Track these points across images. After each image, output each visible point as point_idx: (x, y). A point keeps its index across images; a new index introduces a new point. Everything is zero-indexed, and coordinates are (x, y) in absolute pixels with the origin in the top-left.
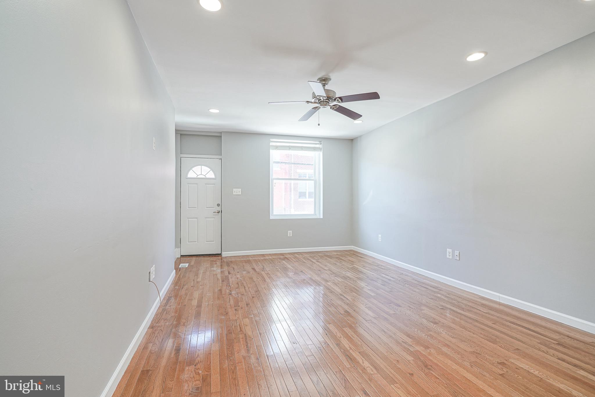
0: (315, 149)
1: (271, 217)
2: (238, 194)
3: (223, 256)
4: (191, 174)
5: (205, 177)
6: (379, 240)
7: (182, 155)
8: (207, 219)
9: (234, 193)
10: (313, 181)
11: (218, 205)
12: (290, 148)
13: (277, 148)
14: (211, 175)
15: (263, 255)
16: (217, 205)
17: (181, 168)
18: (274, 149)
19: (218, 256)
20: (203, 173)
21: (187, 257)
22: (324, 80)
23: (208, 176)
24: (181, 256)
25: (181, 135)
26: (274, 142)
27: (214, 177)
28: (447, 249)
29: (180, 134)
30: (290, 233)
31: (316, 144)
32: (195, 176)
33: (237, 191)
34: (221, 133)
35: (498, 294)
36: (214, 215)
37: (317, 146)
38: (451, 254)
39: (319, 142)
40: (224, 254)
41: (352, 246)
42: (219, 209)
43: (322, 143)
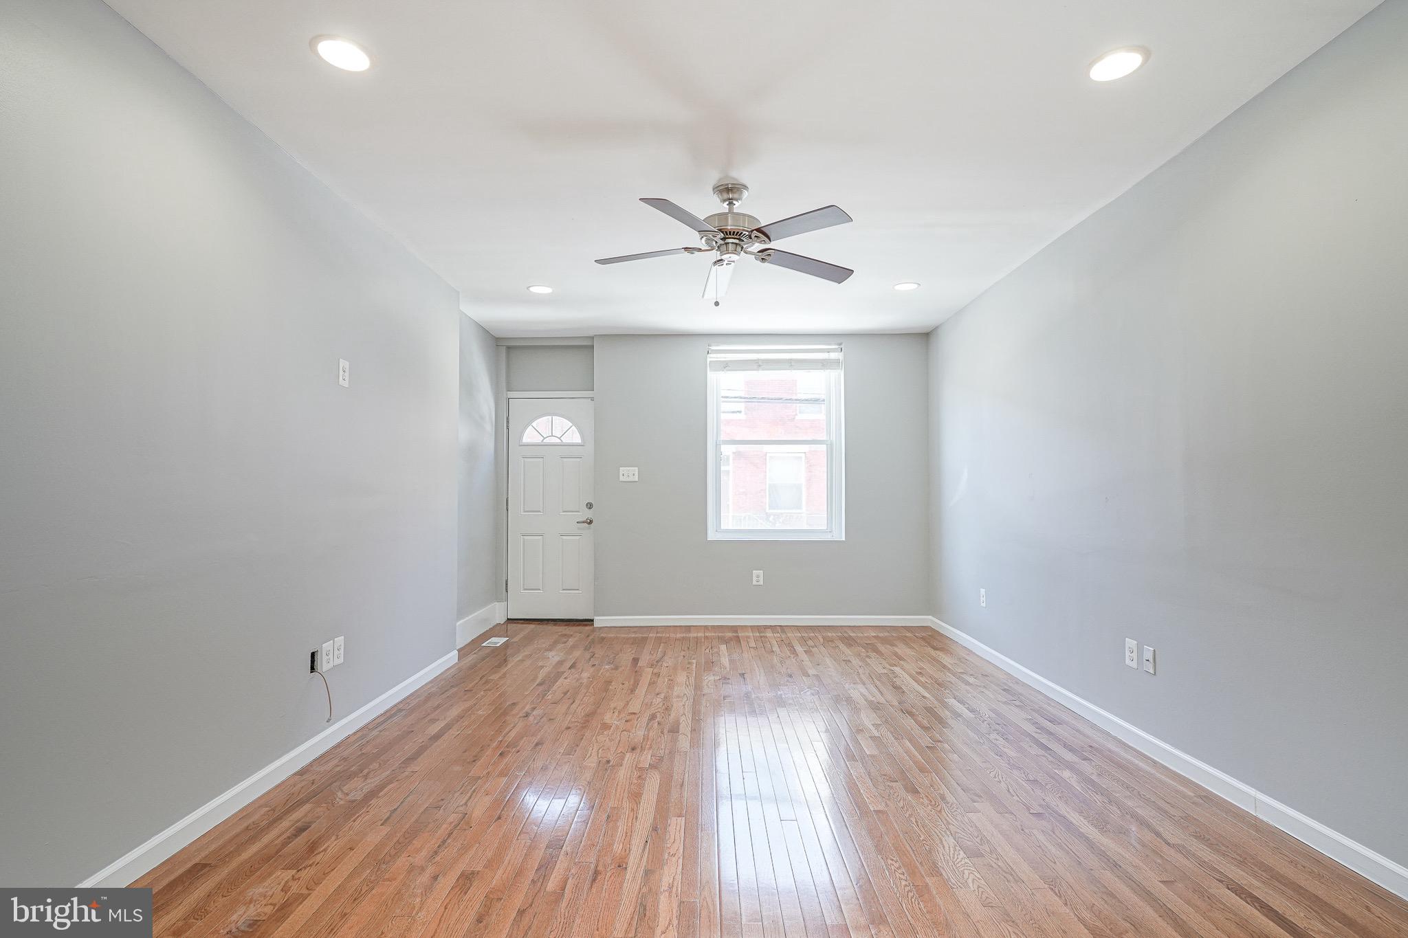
0: (824, 364)
1: (712, 536)
2: (631, 479)
3: (596, 624)
4: (530, 436)
5: (560, 441)
6: (982, 604)
7: (511, 394)
8: (564, 537)
9: (622, 478)
10: (825, 446)
11: (590, 506)
12: (759, 365)
13: (726, 366)
14: (574, 437)
15: (688, 628)
16: (587, 505)
17: (508, 422)
18: (719, 371)
19: (586, 625)
20: (558, 433)
21: (518, 623)
22: (728, 190)
23: (565, 440)
24: (508, 619)
25: (509, 348)
26: (722, 353)
27: (580, 442)
28: (1127, 639)
29: (505, 347)
30: (758, 576)
31: (828, 351)
32: (538, 439)
33: (629, 473)
34: (592, 338)
35: (1252, 791)
36: (579, 529)
37: (833, 356)
38: (1135, 655)
39: (837, 347)
40: (600, 621)
41: (930, 617)
42: (588, 514)
43: (843, 349)
